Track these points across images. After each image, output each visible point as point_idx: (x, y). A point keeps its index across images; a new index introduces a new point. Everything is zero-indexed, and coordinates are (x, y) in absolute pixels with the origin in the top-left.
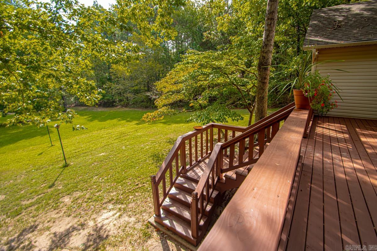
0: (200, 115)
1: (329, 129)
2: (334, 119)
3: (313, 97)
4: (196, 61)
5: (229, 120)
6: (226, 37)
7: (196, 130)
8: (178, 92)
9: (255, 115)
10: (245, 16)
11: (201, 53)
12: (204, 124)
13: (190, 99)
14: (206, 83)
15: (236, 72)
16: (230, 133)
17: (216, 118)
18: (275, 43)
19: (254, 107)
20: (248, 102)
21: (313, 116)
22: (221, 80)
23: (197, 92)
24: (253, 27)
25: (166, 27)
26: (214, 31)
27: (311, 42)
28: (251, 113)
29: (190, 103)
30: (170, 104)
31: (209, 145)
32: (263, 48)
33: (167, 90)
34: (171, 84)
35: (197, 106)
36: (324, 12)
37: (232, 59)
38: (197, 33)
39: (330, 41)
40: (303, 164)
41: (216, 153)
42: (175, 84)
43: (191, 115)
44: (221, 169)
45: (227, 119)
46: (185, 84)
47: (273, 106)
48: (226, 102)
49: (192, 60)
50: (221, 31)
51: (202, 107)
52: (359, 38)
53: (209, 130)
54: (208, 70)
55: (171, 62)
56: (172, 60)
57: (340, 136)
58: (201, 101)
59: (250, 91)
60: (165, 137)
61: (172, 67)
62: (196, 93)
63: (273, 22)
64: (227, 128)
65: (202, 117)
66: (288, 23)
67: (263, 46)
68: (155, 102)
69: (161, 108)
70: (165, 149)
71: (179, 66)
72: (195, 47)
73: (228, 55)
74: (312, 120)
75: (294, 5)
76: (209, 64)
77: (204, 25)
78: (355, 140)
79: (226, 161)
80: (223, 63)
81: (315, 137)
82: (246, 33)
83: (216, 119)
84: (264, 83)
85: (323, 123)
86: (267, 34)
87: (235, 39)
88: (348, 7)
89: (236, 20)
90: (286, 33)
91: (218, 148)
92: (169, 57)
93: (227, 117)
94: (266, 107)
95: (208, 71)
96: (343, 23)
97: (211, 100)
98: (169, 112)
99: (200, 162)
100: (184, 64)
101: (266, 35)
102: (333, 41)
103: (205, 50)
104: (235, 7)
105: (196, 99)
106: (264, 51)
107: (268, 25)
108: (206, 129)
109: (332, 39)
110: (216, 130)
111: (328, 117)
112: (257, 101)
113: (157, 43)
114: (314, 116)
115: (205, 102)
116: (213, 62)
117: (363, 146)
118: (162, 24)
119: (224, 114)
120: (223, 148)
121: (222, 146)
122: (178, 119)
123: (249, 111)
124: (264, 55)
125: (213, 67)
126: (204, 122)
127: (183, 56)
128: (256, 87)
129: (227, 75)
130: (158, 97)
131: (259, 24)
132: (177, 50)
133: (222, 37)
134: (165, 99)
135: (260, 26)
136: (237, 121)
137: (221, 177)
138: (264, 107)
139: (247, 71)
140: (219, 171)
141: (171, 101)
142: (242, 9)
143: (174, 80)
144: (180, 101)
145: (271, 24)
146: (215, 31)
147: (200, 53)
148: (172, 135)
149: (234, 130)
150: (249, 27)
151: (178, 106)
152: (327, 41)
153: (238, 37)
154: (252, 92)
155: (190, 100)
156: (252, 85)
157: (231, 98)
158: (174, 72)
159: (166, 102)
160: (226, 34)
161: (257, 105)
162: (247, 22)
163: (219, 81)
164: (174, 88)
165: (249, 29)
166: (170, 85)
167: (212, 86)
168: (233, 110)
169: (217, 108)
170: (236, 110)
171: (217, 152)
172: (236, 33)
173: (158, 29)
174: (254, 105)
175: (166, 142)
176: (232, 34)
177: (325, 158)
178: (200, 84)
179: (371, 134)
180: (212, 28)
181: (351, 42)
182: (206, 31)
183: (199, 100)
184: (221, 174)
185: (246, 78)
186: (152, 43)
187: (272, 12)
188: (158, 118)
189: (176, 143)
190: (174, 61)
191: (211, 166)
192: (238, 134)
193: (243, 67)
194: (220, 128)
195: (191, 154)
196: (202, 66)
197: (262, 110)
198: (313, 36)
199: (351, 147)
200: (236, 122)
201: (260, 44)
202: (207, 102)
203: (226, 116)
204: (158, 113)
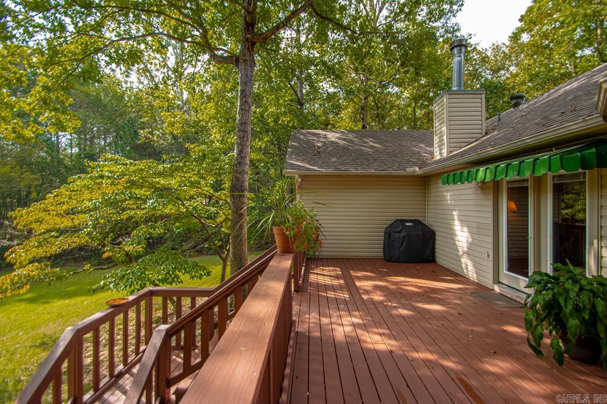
0: (124, 276)
1: (324, 275)
2: (328, 260)
3: (295, 236)
4: (120, 175)
5: (185, 277)
6: (181, 142)
7: (112, 306)
8: (75, 230)
9: (231, 265)
10: (209, 120)
11: (131, 164)
12: (132, 293)
13: (104, 244)
14: (140, 213)
15: (198, 197)
16: (186, 302)
17: (160, 277)
18: (251, 161)
19: (228, 251)
20: (218, 245)
21: (305, 259)
22: (169, 210)
23: (122, 230)
24: (220, 136)
25: (56, 110)
26: (159, 131)
27: (293, 166)
28: (225, 261)
29: (104, 252)
30: (49, 258)
31: (143, 333)
32: (236, 166)
33: (43, 228)
34: (56, 215)
35: (120, 256)
36: (304, 135)
37: (190, 177)
38: (127, 129)
39: (311, 167)
40: (297, 332)
41: (155, 348)
42: (67, 214)
43: (104, 277)
44: (167, 379)
45: (182, 277)
46: (91, 215)
47: (258, 248)
48: (182, 246)
49: (111, 172)
50: (171, 133)
51: (130, 259)
52: (338, 167)
53: (143, 303)
54: (145, 191)
55: (63, 170)
56: (66, 167)
57: (336, 282)
58: (130, 246)
59: (222, 226)
60: (31, 334)
61: (64, 181)
62: (120, 231)
63: (246, 135)
64: (181, 294)
65: (128, 279)
66: (265, 140)
67: (236, 164)
68: (7, 253)
69: (24, 267)
70: (25, 364)
71: (78, 182)
72: (122, 151)
73: (183, 172)
74: (304, 265)
75: (270, 120)
76: (147, 181)
77: (141, 118)
78: (350, 286)
79: (178, 359)
80: (173, 182)
81: (309, 288)
82: (213, 142)
83: (159, 280)
84: (241, 215)
85: (317, 267)
86: (240, 150)
87: (196, 150)
88: (324, 133)
89: (195, 121)
90: (265, 152)
91: (161, 336)
92: (61, 162)
93: (180, 274)
94: (246, 251)
95: (146, 194)
96: (322, 149)
97: (153, 242)
98: (46, 275)
99: (121, 375)
100: (91, 177)
101: (238, 150)
102: (315, 168)
103: (142, 157)
104: (194, 104)
105: (120, 243)
106: (237, 170)
107: (240, 138)
108: (136, 302)
109: (313, 165)
110: (157, 301)
111: (321, 259)
112: (233, 241)
113: (28, 133)
114: (307, 258)
115: (140, 248)
116: (155, 178)
117: (359, 292)
118: (45, 102)
119: (175, 268)
120: (169, 334)
121: (168, 331)
122: (73, 288)
123: (221, 258)
124: (238, 175)
125: (156, 187)
126: (133, 288)
127: (91, 163)
128: (230, 220)
129: (181, 201)
130: (16, 242)
131: (229, 133)
132: (80, 149)
133: (173, 141)
134: (37, 247)
135: (232, 137)
136: (200, 278)
137: (166, 396)
138: (242, 250)
139: (214, 196)
140: (163, 384)
141: (54, 249)
142: (203, 109)
143: (65, 207)
144: (81, 248)
145: (243, 137)
146: (161, 131)
147: (128, 162)
148: (52, 327)
149: (193, 294)
150: (216, 135)
151: (74, 259)
152: (309, 166)
153: (200, 146)
154: (226, 227)
155: (104, 246)
156: (224, 217)
157: (190, 237)
158: (67, 191)
159: (41, 252)
160: (180, 138)
161: (232, 248)
162: (212, 128)
163: (167, 211)
164: (67, 223)
165: (215, 137)
166: (53, 216)
167: (151, 219)
168: (193, 259)
169: (162, 258)
170: (197, 259)
171: (158, 345)
172: (198, 140)
173: (34, 109)
174: (228, 248)
175: (31, 347)
176: (190, 141)
177: (323, 316)
178: (127, 216)
179: (364, 276)
180: (156, 126)
181: (330, 171)
182: (143, 129)
183: (125, 245)
184: (167, 390)
185: (213, 207)
186: (14, 132)
187: (243, 123)
188: (12, 290)
189: (58, 345)
190: (70, 169)
191: (144, 378)
192: (201, 301)
193: (208, 190)
194: (166, 295)
195: (97, 363)
196: (133, 184)
197: (240, 256)
198: (294, 160)
199: (348, 296)
200: (198, 280)
201: (231, 160)
202: (143, 247)
203: (179, 271)
204: (12, 280)
